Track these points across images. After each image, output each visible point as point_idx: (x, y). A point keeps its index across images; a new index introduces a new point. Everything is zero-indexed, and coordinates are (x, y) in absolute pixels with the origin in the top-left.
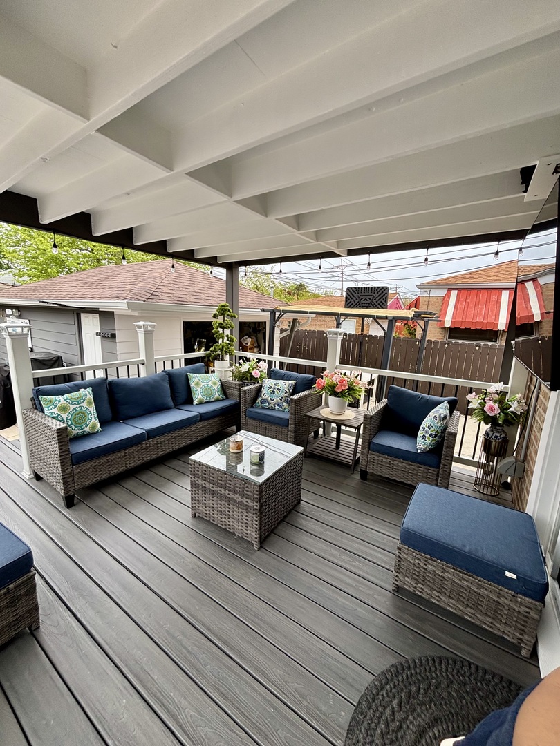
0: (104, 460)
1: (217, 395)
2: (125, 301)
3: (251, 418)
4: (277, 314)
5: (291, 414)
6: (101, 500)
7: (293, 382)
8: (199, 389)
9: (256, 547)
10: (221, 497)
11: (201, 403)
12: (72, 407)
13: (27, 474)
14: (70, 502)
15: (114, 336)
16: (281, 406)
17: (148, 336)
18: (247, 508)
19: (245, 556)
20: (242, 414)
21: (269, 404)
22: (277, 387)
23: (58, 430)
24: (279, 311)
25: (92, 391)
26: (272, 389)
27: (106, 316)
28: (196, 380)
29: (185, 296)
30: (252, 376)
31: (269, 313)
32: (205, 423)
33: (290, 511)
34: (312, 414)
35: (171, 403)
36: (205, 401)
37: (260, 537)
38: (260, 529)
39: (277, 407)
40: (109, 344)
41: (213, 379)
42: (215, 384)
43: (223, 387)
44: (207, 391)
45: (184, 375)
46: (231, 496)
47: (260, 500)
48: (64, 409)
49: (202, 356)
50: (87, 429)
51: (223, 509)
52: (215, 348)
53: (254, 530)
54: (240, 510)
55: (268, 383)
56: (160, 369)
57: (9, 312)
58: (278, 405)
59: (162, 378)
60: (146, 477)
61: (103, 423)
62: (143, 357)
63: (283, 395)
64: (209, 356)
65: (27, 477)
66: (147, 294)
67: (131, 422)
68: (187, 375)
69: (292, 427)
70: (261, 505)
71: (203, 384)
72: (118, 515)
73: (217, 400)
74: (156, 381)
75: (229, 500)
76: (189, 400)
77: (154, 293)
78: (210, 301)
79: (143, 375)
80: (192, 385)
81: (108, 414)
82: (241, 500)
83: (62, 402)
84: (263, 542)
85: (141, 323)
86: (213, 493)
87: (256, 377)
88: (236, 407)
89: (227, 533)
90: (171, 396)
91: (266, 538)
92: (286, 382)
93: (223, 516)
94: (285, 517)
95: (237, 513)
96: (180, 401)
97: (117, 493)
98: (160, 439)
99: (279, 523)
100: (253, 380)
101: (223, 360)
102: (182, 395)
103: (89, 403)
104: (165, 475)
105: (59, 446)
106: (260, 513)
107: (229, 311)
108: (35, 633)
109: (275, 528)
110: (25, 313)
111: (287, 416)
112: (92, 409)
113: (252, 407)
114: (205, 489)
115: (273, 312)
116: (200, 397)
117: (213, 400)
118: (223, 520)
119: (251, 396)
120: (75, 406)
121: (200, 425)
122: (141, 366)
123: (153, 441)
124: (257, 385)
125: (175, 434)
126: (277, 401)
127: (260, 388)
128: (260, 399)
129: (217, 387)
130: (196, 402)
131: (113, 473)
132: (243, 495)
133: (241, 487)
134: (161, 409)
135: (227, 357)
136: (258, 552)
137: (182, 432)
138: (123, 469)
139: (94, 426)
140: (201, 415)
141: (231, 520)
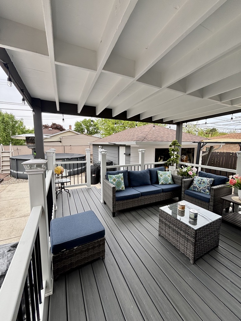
0: (125, 201)
1: (170, 182)
2: (135, 142)
3: (187, 195)
4: (202, 144)
5: (212, 196)
6: (123, 217)
7: (213, 179)
8: (162, 178)
9: (192, 262)
10: (174, 230)
11: (162, 184)
12: (117, 180)
13: (102, 201)
14: (114, 215)
15: (130, 155)
16: (205, 191)
17: (143, 154)
18: (188, 240)
19: (185, 264)
20: (183, 192)
21: (198, 189)
22: (202, 181)
23: (113, 187)
24: (204, 143)
25: (123, 174)
26: (200, 182)
27: (128, 147)
28: (161, 174)
29: (157, 138)
30: (188, 174)
31: (198, 143)
32: (165, 194)
33: (212, 250)
34: (227, 198)
35: (150, 183)
36: (164, 183)
37: (194, 258)
38: (195, 253)
39: (202, 191)
40: (128, 157)
41: (168, 174)
42: (169, 176)
43: (173, 178)
44: (166, 179)
45: (156, 171)
46: (179, 231)
47: (195, 238)
48: (114, 180)
49: (164, 163)
50: (121, 189)
51: (174, 236)
52: (170, 160)
53: (191, 253)
54: (184, 240)
55: (197, 178)
56: (146, 168)
57: (100, 147)
58: (203, 190)
59: (147, 172)
60: (140, 212)
61: (126, 187)
62: (140, 163)
63: (206, 185)
64: (166, 163)
65: (102, 202)
66: (143, 138)
67: (135, 188)
68: (157, 171)
69: (212, 203)
70: (196, 241)
71: (164, 176)
72: (129, 225)
73: (170, 184)
74: (145, 173)
75: (178, 233)
76: (157, 182)
77: (145, 138)
78: (168, 140)
79: (140, 170)
80: (159, 176)
81: (128, 184)
82: (184, 235)
83: (114, 178)
84: (196, 261)
85: (141, 150)
86: (169, 227)
87: (190, 174)
88: (180, 188)
89: (176, 249)
90: (150, 180)
91: (198, 259)
92: (208, 179)
93: (174, 240)
94: (209, 252)
95: (182, 240)
96: (154, 182)
97: (129, 215)
98: (146, 197)
99: (205, 254)
100: (188, 176)
101: (173, 165)
102: (154, 180)
103: (122, 179)
105: (113, 193)
106: (195, 245)
107: (177, 143)
108: (103, 259)
109: (203, 256)
110: (104, 147)
111: (209, 197)
112: (123, 181)
113: (188, 189)
114: (166, 224)
115: (199, 143)
116: (162, 181)
117: (168, 183)
118: (174, 241)
119: (187, 184)
120: (118, 179)
121: (162, 194)
122: (139, 166)
123: (143, 197)
124: (191, 179)
125: (152, 196)
126: (202, 188)
127: (193, 180)
128: (193, 186)
129: (170, 178)
130: (160, 183)
131: (128, 207)
132: (186, 233)
133: (185, 228)
134: (145, 184)
135: (175, 165)
136: (193, 265)
137: (154, 196)
138: (131, 206)
139: (123, 188)
140: (163, 189)
141: (178, 243)
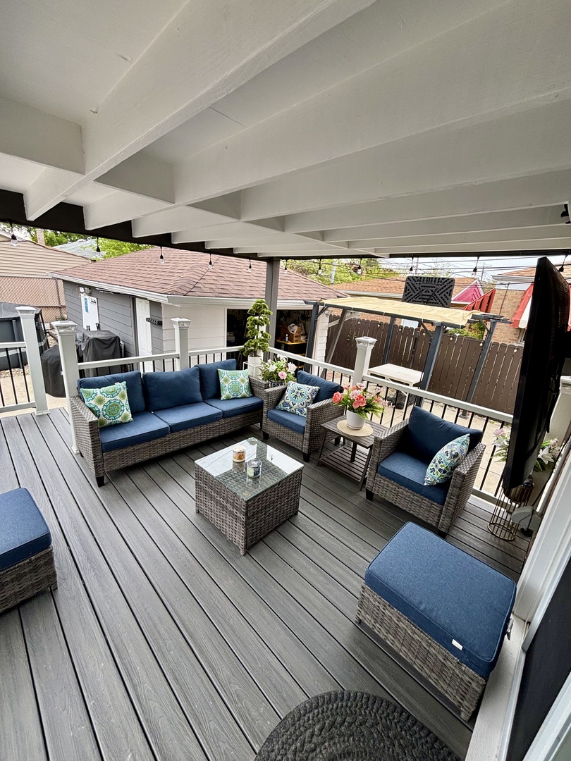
0: (130, 449)
1: (244, 392)
2: (166, 296)
3: (271, 419)
4: (321, 307)
5: (307, 422)
6: (126, 484)
7: (317, 388)
8: (227, 385)
9: (242, 552)
10: (217, 502)
11: (228, 399)
12: (107, 400)
13: (74, 449)
14: (100, 482)
15: (160, 323)
16: (301, 412)
17: (183, 331)
18: (236, 518)
19: (230, 558)
20: (264, 415)
21: (291, 408)
22: (300, 392)
23: (90, 423)
24: (322, 304)
25: (127, 384)
26: (295, 393)
27: (155, 305)
28: (226, 376)
29: (227, 287)
30: (278, 378)
31: (312, 306)
32: (229, 420)
33: (284, 522)
34: (328, 426)
35: (200, 397)
36: (232, 397)
37: (246, 545)
38: (246, 538)
39: (297, 412)
40: (156, 329)
41: (242, 376)
42: (243, 381)
43: (251, 385)
44: (235, 388)
45: (215, 371)
46: (225, 504)
47: (246, 514)
48: (100, 401)
49: (237, 350)
50: (120, 419)
51: (218, 513)
52: (249, 344)
53: (241, 538)
54: (231, 518)
55: (293, 386)
56: (194, 363)
57: (82, 289)
58: (299, 410)
59: (193, 374)
60: (169, 466)
61: (135, 413)
62: (178, 352)
63: (305, 400)
64: (243, 351)
65: (75, 452)
67: (160, 414)
68: (217, 371)
69: (307, 435)
70: (248, 518)
71: (231, 381)
72: (136, 500)
73: (244, 397)
74: (186, 377)
75: (223, 507)
76: (217, 395)
77: (197, 285)
79: (178, 369)
80: (221, 381)
81: (142, 404)
82: (232, 509)
83: (99, 395)
84: (249, 548)
85: (177, 320)
86: (211, 497)
87: (282, 378)
88: (259, 406)
89: (220, 533)
90: (201, 390)
91: (253, 546)
92: (310, 387)
93: (218, 519)
94: (278, 527)
95: (229, 519)
96: (210, 395)
97: (140, 478)
98: (183, 433)
99: (269, 533)
100: (280, 381)
101: (256, 356)
102: (211, 390)
103: (123, 396)
104: (184, 466)
105: (91, 436)
106: (246, 525)
107: (265, 307)
109: (265, 537)
110: (94, 293)
111: (302, 423)
112: (125, 401)
113: (274, 408)
114: (206, 492)
115: (316, 305)
116: (227, 393)
117: (240, 396)
118: (218, 522)
119: (274, 398)
120: (110, 399)
121: (222, 422)
122: (176, 360)
123: (176, 435)
124: (280, 387)
125: (198, 429)
126: (298, 406)
127: (285, 390)
128: (283, 401)
129: (245, 385)
130: (223, 397)
131: (138, 460)
132: (233, 506)
133: (232, 498)
134: (189, 402)
135: (261, 354)
136: (244, 558)
137: (204, 427)
138: (147, 457)
139: (126, 417)
140: (224, 413)
141: (224, 524)
